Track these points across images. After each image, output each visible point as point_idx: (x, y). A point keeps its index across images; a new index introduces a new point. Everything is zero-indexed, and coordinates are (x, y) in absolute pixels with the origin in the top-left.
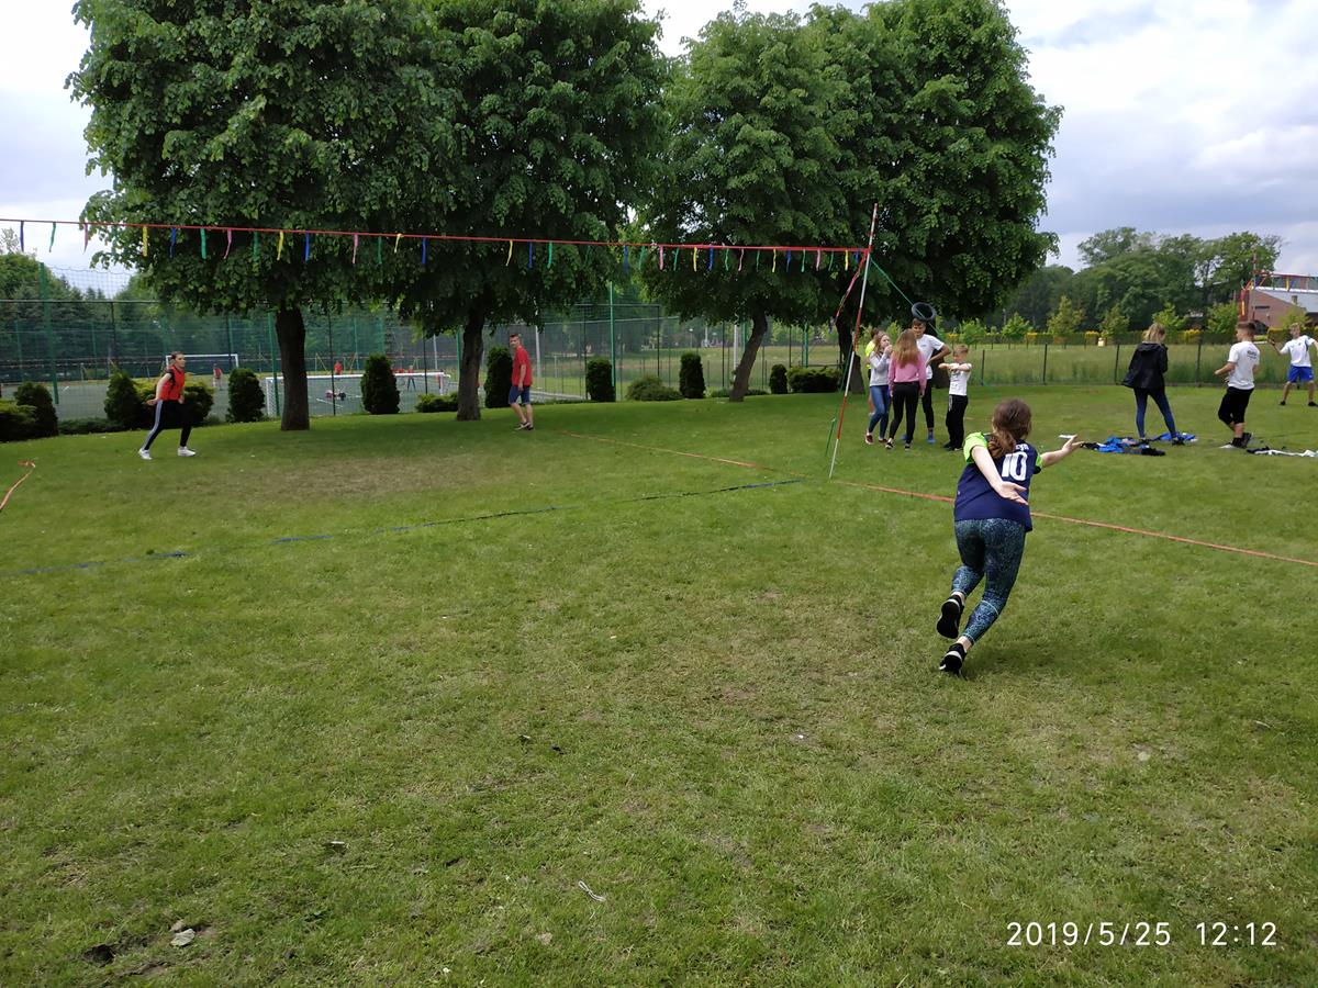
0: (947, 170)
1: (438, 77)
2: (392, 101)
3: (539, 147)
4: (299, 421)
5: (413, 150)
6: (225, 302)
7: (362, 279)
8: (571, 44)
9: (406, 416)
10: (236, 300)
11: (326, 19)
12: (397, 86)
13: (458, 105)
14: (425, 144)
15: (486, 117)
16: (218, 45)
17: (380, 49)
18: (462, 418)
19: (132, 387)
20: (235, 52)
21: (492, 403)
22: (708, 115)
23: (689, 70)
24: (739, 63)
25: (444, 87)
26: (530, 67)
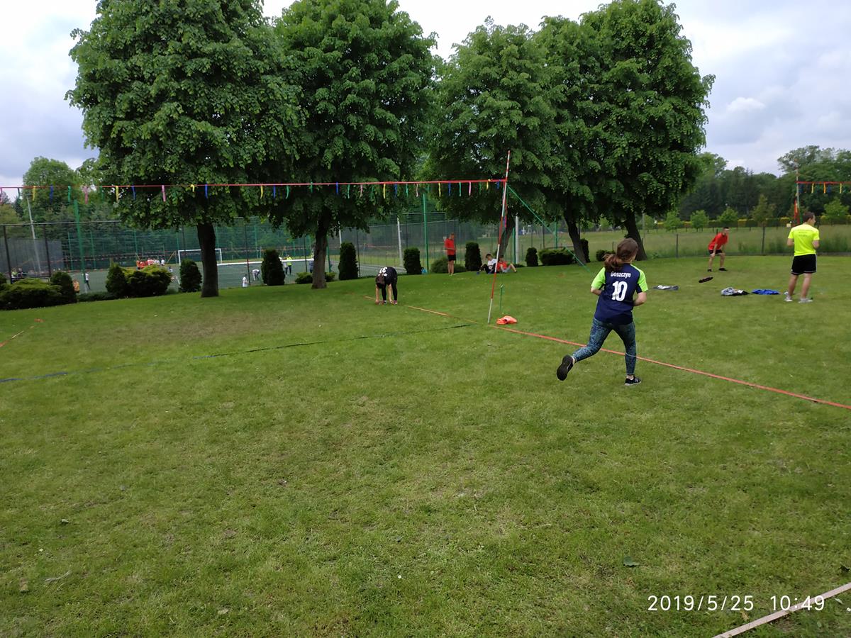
0: (632, 120)
1: (287, 78)
2: (256, 96)
3: (353, 119)
4: (211, 291)
5: (272, 124)
6: (158, 222)
7: (245, 204)
8: (374, 55)
9: (287, 287)
10: (164, 221)
11: (215, 51)
12: (259, 87)
13: (298, 95)
14: (280, 120)
15: (318, 103)
16: (148, 70)
17: (249, 66)
18: (315, 287)
19: (121, 272)
20: (158, 75)
21: (342, 277)
22: (472, 91)
23: (457, 64)
24: (488, 58)
25: (290, 84)
26: (346, 70)
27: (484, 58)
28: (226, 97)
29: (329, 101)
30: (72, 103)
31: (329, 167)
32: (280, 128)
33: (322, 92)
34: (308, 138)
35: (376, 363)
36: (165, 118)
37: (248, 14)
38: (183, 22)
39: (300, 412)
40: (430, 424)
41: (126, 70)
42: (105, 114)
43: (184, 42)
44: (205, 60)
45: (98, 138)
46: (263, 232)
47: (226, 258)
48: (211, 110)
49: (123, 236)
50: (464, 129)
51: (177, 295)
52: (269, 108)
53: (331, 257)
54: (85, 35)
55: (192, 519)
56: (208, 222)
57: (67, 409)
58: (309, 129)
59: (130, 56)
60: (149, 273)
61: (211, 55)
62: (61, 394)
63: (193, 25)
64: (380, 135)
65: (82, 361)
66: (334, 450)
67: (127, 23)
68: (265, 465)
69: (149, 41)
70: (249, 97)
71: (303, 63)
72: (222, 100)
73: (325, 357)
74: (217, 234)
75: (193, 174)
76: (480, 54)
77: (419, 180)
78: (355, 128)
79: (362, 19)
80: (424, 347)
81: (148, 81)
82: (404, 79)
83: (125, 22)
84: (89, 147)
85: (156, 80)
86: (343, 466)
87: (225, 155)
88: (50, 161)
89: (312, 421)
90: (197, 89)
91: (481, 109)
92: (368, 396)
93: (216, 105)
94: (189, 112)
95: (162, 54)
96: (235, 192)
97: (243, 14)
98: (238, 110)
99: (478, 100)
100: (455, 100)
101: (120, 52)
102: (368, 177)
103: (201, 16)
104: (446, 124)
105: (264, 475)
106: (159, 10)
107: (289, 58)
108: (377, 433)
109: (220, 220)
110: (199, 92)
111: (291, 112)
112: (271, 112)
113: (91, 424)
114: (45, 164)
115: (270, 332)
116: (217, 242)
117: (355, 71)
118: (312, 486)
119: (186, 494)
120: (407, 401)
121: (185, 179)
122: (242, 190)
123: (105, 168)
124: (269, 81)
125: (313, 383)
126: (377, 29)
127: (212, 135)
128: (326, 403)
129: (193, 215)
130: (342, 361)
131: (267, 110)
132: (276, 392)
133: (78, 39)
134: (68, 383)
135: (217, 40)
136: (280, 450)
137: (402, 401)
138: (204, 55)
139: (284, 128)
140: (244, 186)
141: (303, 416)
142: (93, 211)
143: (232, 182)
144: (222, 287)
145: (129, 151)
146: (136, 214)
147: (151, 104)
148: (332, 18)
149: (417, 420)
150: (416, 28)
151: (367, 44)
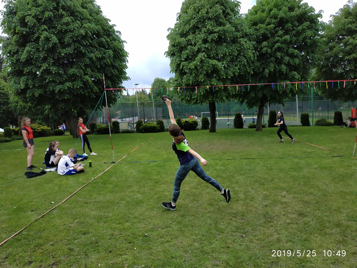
1: (249, 39)
2: (236, 48)
3: (279, 54)
4: (213, 130)
5: (242, 59)
6: (194, 102)
7: (229, 94)
8: (290, 24)
9: (245, 129)
10: (197, 101)
11: (219, 30)
12: (237, 44)
13: (254, 46)
14: (245, 57)
15: (263, 48)
16: (194, 41)
17: (233, 35)
18: (257, 130)
19: (180, 121)
20: (197, 42)
21: (269, 126)
22: (341, 37)
23: (333, 25)
24: (350, 20)
25: (251, 41)
26: (277, 32)
27: (349, 20)
28: (223, 49)
29: (268, 47)
30: (166, 56)
31: (267, 76)
32: (245, 61)
33: (265, 43)
34: (258, 64)
35: (290, 173)
36: (200, 59)
37: (234, 13)
38: (207, 20)
39: (251, 196)
40: (326, 216)
41: (185, 41)
42: (177, 60)
43: (207, 28)
44: (216, 34)
45: (174, 69)
46: (235, 105)
47: (219, 115)
48: (217, 55)
49: (183, 107)
50: (336, 56)
51: (200, 131)
52: (241, 52)
53: (265, 116)
54: (172, 30)
55: (199, 248)
56: (213, 101)
57: (155, 177)
58: (258, 60)
59: (188, 36)
60: (190, 121)
61: (218, 32)
62: (154, 170)
63: (211, 21)
64: (291, 61)
65: (163, 156)
66: (270, 222)
67: (187, 23)
68: (234, 223)
69: (195, 29)
70: (233, 48)
71: (257, 32)
72: (222, 50)
73: (263, 166)
74: (216, 106)
75: (209, 82)
76: (346, 18)
77: (310, 81)
78: (280, 58)
79: (285, 9)
80: (316, 166)
81: (194, 45)
82: (304, 34)
83: (186, 23)
84: (171, 73)
85: (197, 45)
86: (275, 233)
87: (222, 73)
88: (160, 79)
89: (258, 202)
90: (212, 47)
91: (346, 45)
92: (287, 192)
93: (219, 53)
94: (209, 57)
95: (199, 34)
96: (226, 89)
97: (232, 14)
98: (228, 54)
99: (344, 41)
100: (331, 42)
101: (184, 35)
102: (285, 80)
103: (215, 16)
104: (326, 54)
105: (234, 229)
106: (199, 16)
107: (251, 30)
108: (294, 216)
109: (219, 100)
110: (213, 48)
111: (250, 54)
112: (242, 54)
113: (163, 186)
114: (158, 80)
115: (237, 150)
116: (216, 110)
117: (280, 32)
118: (259, 242)
119: (197, 232)
120: (310, 199)
121: (206, 84)
122: (229, 88)
123: (176, 81)
124: (241, 41)
125: (257, 180)
126: (292, 12)
127: (217, 65)
128: (265, 193)
129: (208, 98)
130: (272, 169)
131: (240, 53)
132: (240, 182)
133: (170, 31)
134: (157, 166)
135: (220, 26)
136: (242, 216)
137: (306, 198)
138: (215, 32)
139: (247, 61)
140: (229, 86)
141: (253, 198)
142: (173, 97)
143: (224, 84)
144: (217, 128)
145: (185, 73)
146: (187, 98)
147: (194, 54)
148: (270, 10)
149: (317, 211)
150: (312, 10)
151: (287, 19)
